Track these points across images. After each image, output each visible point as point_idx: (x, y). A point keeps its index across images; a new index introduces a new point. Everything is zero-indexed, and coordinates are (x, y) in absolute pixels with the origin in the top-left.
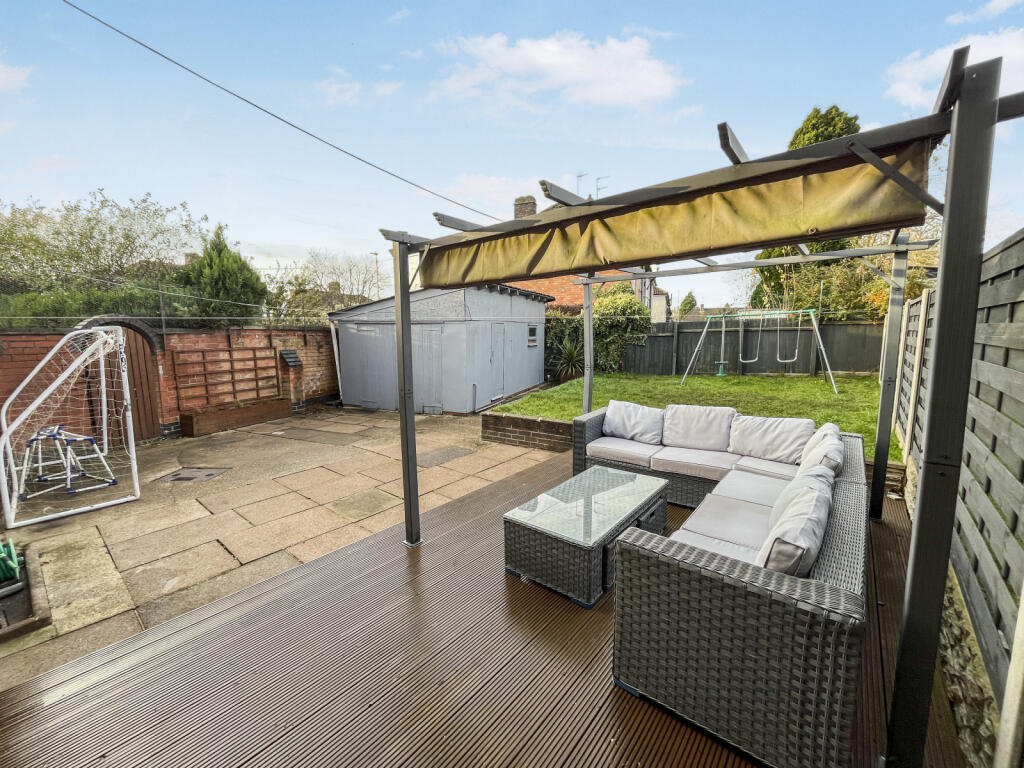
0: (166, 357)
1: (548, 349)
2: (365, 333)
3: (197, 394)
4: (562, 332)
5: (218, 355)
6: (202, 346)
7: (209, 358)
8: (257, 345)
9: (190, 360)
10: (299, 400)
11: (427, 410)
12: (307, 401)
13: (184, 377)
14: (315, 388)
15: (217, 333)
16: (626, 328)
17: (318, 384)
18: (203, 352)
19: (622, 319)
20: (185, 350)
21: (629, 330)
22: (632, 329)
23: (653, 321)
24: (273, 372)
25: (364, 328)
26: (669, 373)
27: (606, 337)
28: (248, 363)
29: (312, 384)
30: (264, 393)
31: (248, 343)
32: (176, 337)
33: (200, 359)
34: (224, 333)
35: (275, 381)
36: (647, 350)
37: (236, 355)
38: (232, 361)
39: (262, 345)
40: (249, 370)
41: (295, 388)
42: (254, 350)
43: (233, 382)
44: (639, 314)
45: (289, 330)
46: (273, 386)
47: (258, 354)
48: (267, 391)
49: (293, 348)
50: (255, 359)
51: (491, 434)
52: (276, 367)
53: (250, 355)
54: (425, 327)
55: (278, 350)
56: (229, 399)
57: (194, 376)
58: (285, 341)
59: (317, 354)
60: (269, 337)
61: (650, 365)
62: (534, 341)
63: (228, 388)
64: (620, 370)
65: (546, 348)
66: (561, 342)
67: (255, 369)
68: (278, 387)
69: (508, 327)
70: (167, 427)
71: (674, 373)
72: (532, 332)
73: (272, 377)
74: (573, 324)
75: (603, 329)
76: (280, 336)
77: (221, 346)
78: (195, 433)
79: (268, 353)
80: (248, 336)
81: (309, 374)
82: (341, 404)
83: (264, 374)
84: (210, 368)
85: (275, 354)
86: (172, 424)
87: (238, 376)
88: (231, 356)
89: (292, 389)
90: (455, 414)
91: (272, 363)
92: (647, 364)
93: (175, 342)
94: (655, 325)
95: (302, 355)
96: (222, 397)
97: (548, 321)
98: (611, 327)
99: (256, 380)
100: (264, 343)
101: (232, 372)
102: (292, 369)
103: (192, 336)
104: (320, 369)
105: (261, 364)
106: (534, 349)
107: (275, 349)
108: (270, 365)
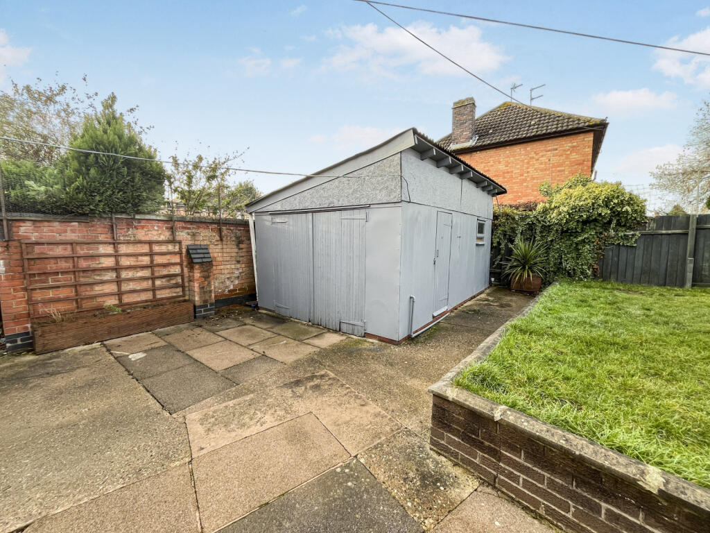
0: (12, 250)
1: (495, 249)
2: (279, 226)
3: (61, 296)
4: (513, 230)
5: (98, 249)
6: (70, 236)
7: (81, 251)
8: (155, 238)
9: (51, 253)
10: (205, 301)
11: (344, 328)
12: (217, 301)
13: (39, 274)
14: (232, 287)
15: (96, 222)
16: (610, 222)
17: (237, 282)
18: (71, 244)
19: (606, 212)
20: (42, 241)
21: (613, 225)
22: (619, 224)
23: (649, 214)
24: (177, 270)
25: (278, 219)
26: (682, 285)
27: (576, 234)
28: (140, 258)
29: (228, 283)
30: (161, 294)
31: (141, 235)
32: (28, 224)
33: (68, 252)
34: (107, 222)
35: (179, 280)
36: (639, 252)
37: (123, 249)
38: (117, 256)
39: (162, 238)
40: (143, 267)
41: (202, 288)
42: (150, 243)
43: (118, 281)
44: (629, 204)
45: (201, 222)
46: (177, 286)
47: (156, 248)
48: (168, 291)
49: (205, 243)
50: (151, 254)
51: (451, 442)
52: (181, 264)
53: (146, 249)
54: (345, 214)
55: (184, 244)
56: (111, 302)
57: (57, 273)
58: (194, 235)
59: (236, 250)
60: (172, 230)
61: (643, 272)
62: (481, 239)
63: (113, 288)
64: (595, 276)
65: (492, 248)
66: (512, 241)
67: (151, 266)
68: (183, 286)
69: (457, 219)
70: (12, 339)
71: (689, 284)
72: (481, 228)
73: (175, 276)
74: (528, 220)
75: (573, 225)
76: (189, 229)
77: (101, 238)
78: (37, 350)
79: (170, 247)
80: (143, 227)
81: (226, 272)
82: (257, 307)
83: (165, 272)
84: (83, 264)
85: (180, 248)
86: (18, 335)
87: (124, 275)
88: (116, 250)
89: (197, 289)
90: (381, 339)
91: (176, 259)
92: (637, 272)
93: (26, 230)
94: (652, 219)
95: (216, 252)
96: (100, 300)
97: (496, 217)
98: (585, 222)
99: (153, 279)
100: (165, 235)
101: (117, 269)
102: (197, 267)
103: (56, 224)
104: (238, 266)
105: (159, 260)
106: (481, 248)
107: (180, 243)
108: (173, 261)
